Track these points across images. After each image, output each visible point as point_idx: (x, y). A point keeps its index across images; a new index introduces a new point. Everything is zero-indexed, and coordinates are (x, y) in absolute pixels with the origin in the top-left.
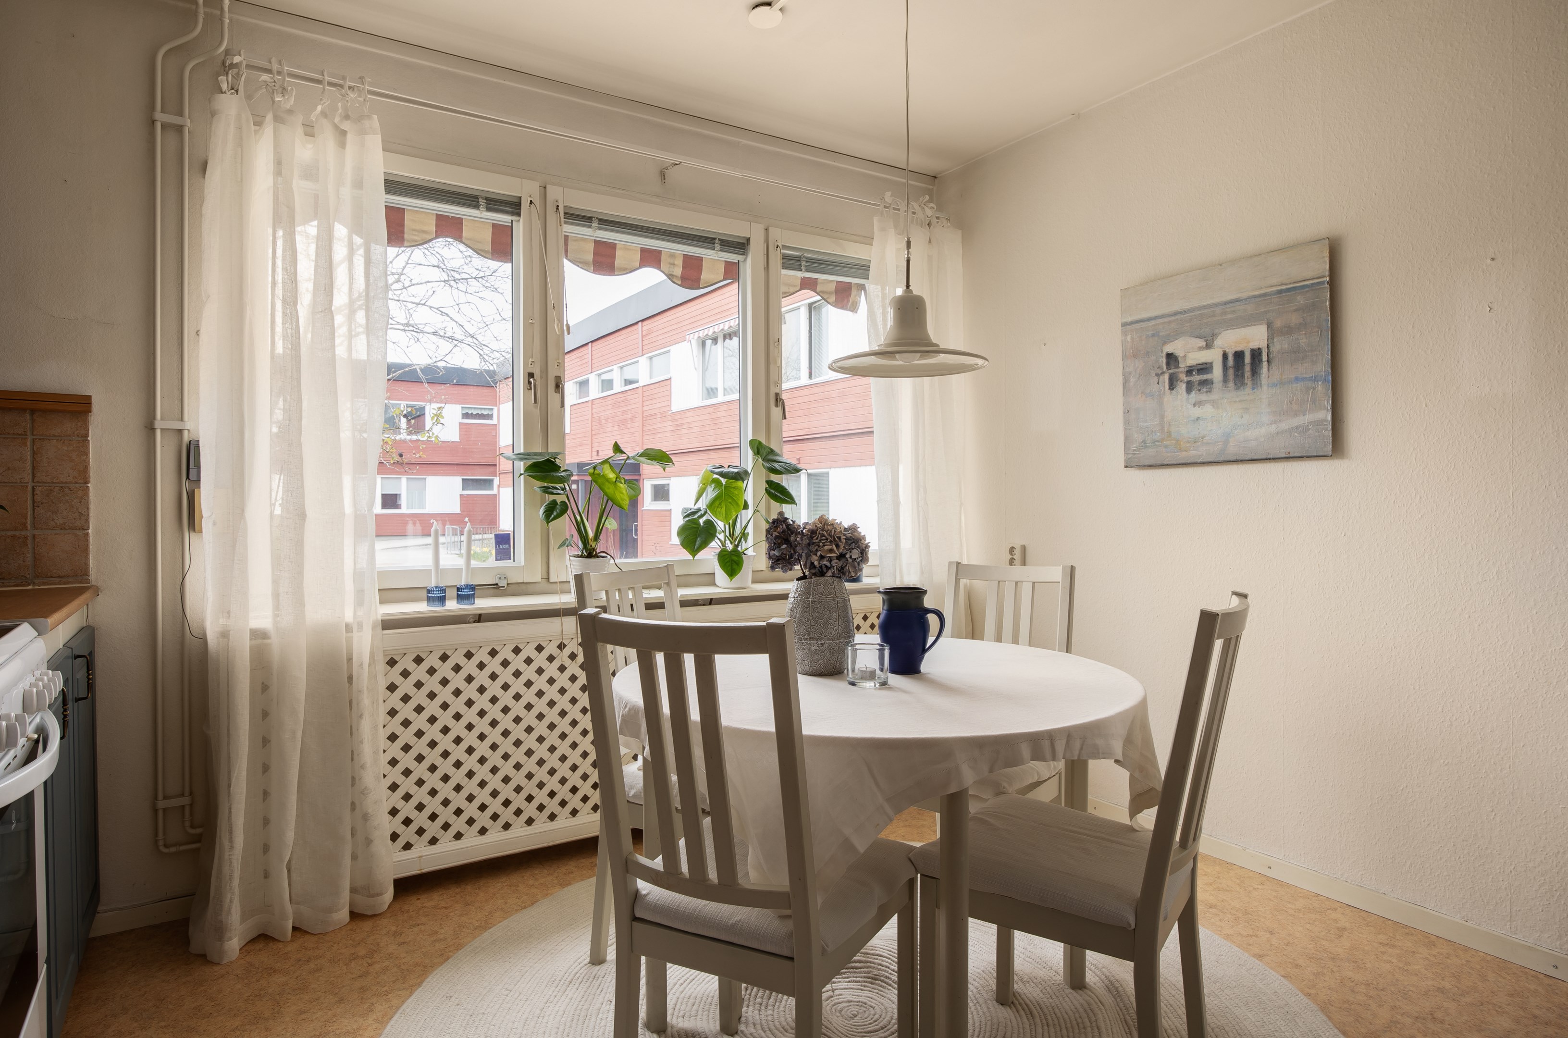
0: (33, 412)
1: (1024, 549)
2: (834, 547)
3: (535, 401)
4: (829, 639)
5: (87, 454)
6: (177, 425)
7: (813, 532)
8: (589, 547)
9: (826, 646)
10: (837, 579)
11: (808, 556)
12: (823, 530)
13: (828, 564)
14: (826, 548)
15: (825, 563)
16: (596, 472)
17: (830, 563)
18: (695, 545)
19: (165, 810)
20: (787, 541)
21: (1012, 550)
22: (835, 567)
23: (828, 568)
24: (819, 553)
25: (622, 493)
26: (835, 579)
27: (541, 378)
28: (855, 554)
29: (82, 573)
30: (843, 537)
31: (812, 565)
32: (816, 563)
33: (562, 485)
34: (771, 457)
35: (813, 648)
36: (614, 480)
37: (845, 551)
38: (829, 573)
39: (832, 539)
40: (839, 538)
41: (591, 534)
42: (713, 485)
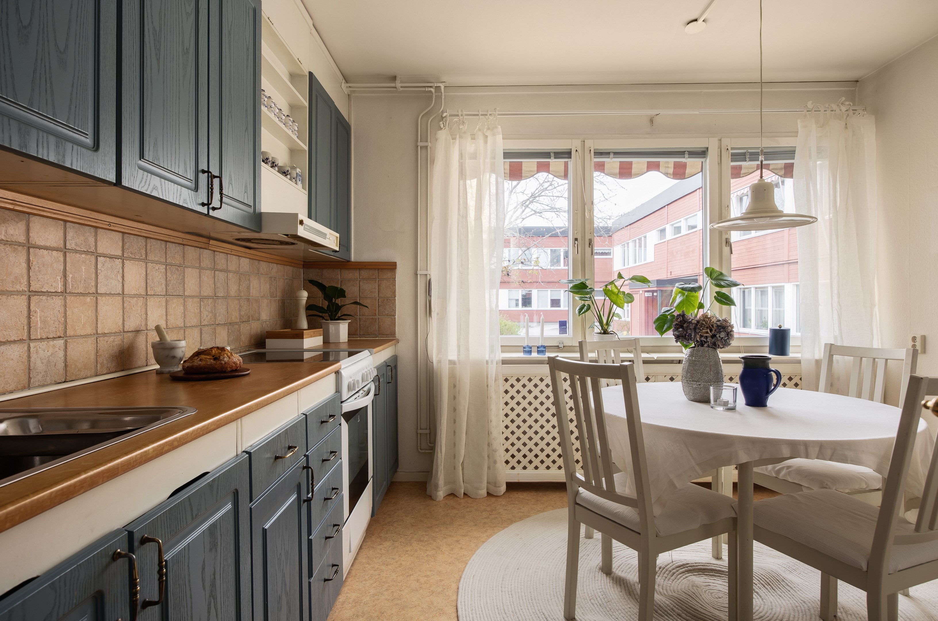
0: (378, 269)
1: (924, 338)
2: (709, 331)
3: (578, 253)
4: (703, 382)
5: (395, 285)
6: (425, 273)
7: (698, 322)
8: (604, 328)
9: (702, 386)
10: (711, 349)
11: (695, 336)
12: (704, 321)
13: (705, 340)
14: (704, 331)
15: (703, 339)
16: (607, 288)
17: (707, 340)
18: (663, 329)
19: (420, 434)
20: (682, 327)
21: (914, 339)
22: (710, 342)
23: (705, 342)
24: (700, 334)
25: (621, 300)
26: (709, 348)
27: (582, 240)
28: (723, 335)
29: (393, 334)
30: (715, 325)
31: (697, 341)
32: (698, 339)
33: (589, 296)
34: (720, 277)
35: (694, 386)
36: (617, 293)
37: (716, 333)
38: (706, 345)
39: (708, 326)
40: (713, 326)
41: (605, 321)
42: (680, 295)
